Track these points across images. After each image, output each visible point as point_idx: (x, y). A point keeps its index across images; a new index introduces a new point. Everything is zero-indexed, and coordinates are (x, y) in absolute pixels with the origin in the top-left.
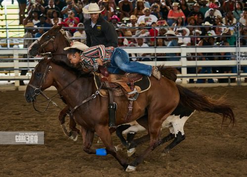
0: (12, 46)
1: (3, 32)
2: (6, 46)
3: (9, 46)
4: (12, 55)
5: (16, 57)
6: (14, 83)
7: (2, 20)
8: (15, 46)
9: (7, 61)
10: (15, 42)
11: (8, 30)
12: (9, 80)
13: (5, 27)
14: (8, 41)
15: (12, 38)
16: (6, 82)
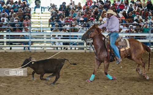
0: (43, 31)
1: (39, 25)
2: (40, 31)
3: (42, 31)
4: (43, 35)
5: (45, 36)
6: (43, 49)
7: (39, 19)
8: (45, 31)
9: (40, 38)
10: (44, 30)
11: (41, 24)
12: (41, 47)
13: (40, 22)
14: (41, 29)
15: (43, 28)
16: (40, 48)
